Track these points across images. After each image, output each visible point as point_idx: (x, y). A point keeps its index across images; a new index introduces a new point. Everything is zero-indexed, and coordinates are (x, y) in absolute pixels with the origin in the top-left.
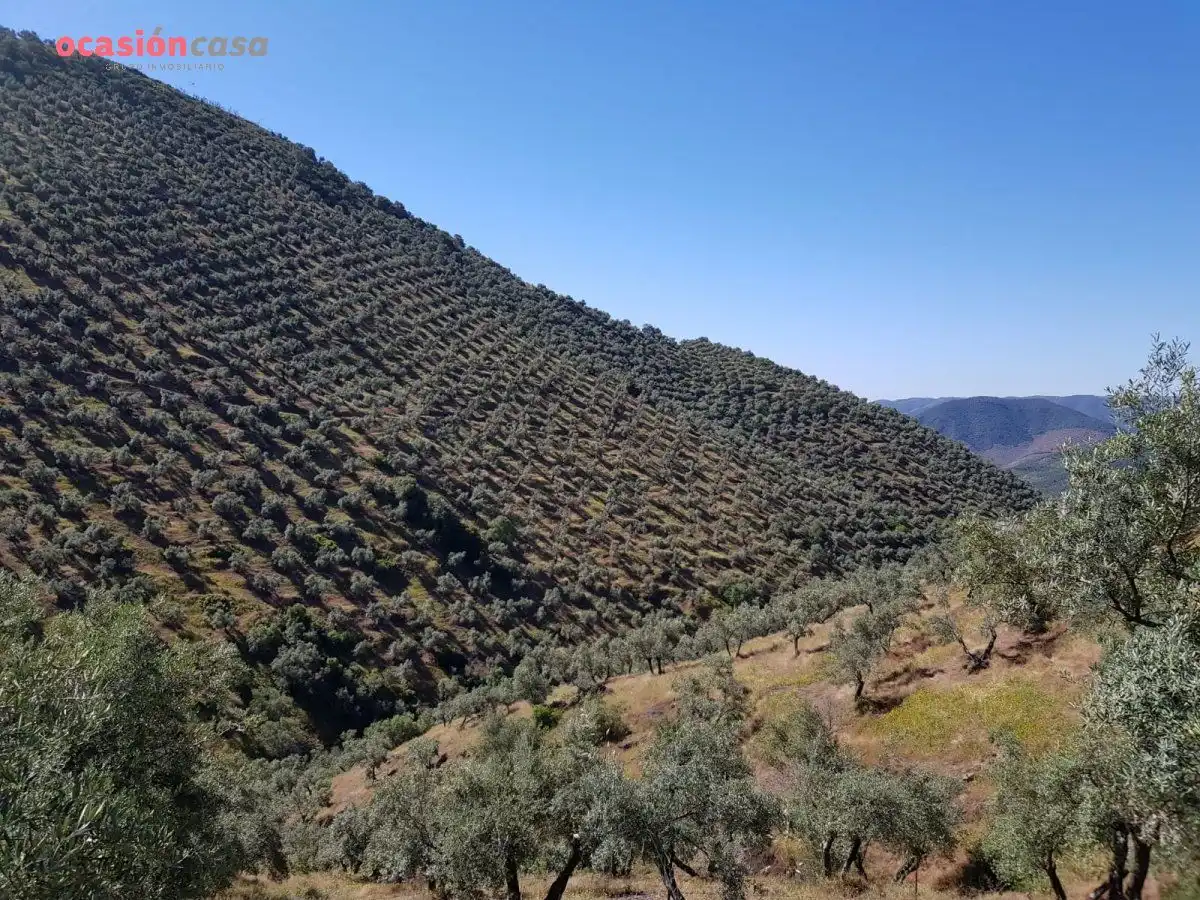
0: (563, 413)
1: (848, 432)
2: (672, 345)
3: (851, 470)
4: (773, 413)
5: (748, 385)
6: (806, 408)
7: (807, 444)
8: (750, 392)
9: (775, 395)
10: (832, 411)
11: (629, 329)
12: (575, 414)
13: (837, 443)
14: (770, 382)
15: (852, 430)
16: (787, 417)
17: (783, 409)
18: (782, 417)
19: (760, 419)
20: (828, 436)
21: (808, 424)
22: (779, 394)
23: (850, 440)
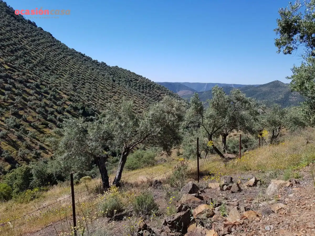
0: (100, 86)
1: (155, 91)
2: (109, 67)
3: (157, 100)
4: (138, 86)
5: (131, 79)
6: (145, 85)
7: (147, 94)
8: (131, 81)
9: (137, 82)
10: (152, 86)
11: (98, 62)
12: (103, 86)
13: (153, 94)
14: (136, 78)
15: (156, 91)
16: (141, 88)
17: (140, 86)
18: (140, 87)
19: (135, 88)
20: (151, 92)
21: (146, 89)
22: (138, 82)
23: (156, 93)
